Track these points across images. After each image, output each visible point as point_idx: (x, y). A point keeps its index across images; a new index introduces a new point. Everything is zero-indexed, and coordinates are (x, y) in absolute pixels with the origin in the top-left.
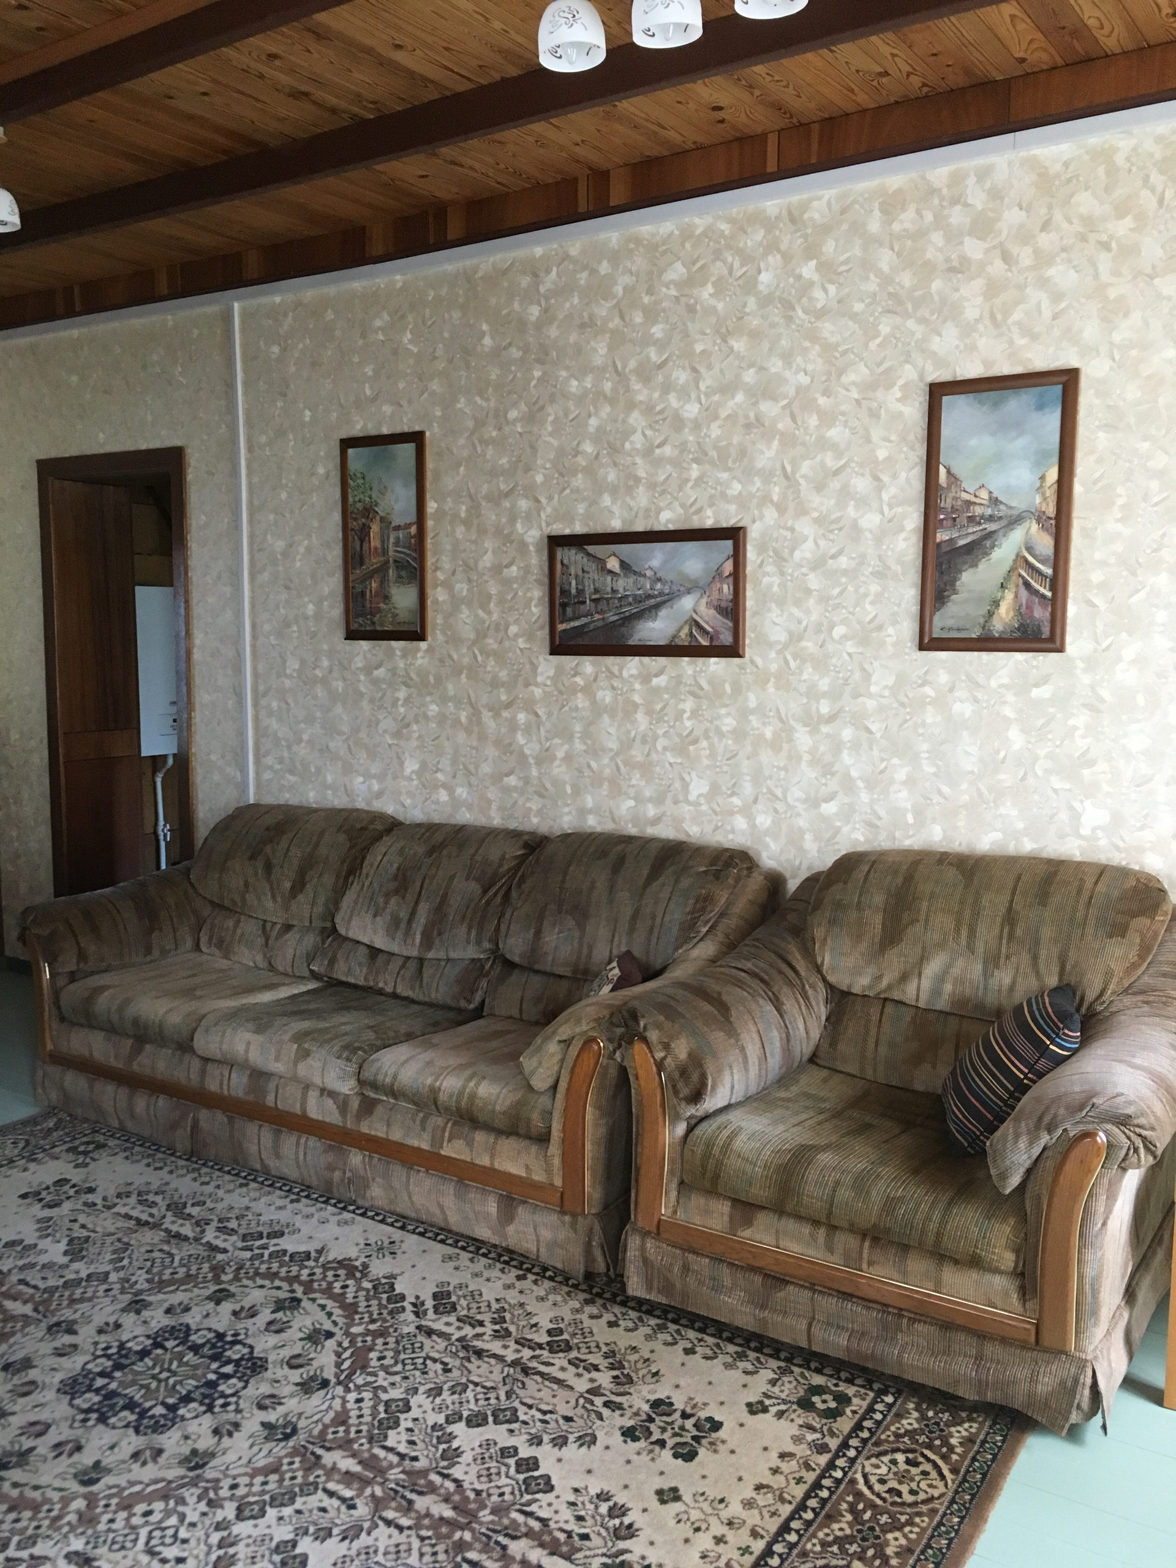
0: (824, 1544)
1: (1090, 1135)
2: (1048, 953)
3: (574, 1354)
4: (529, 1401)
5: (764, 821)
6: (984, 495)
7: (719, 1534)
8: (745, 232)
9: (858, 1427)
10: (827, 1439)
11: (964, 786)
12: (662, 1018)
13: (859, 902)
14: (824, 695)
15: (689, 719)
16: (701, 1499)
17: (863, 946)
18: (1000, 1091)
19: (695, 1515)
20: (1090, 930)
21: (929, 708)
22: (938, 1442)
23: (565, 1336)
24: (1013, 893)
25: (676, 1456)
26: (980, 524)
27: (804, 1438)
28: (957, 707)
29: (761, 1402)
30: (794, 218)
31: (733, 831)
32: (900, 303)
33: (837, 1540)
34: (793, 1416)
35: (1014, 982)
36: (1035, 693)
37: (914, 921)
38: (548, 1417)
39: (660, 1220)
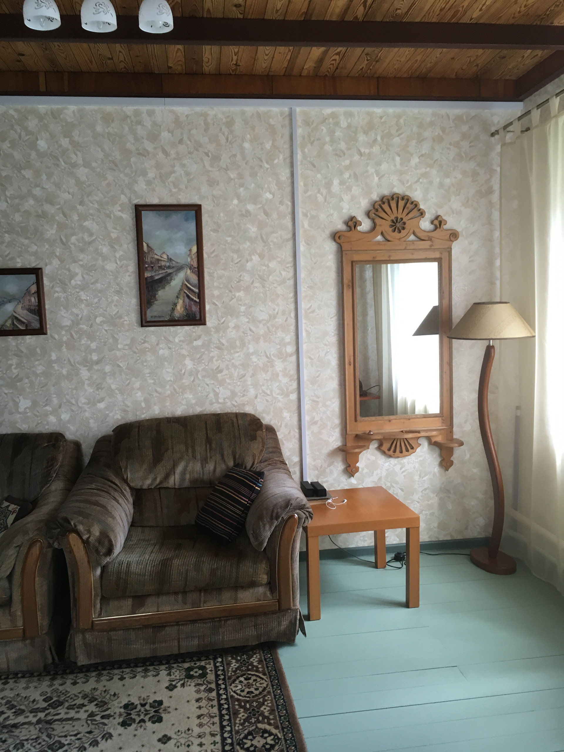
0: (242, 724)
1: (292, 516)
2: (227, 452)
3: (66, 704)
4: (64, 734)
5: (65, 416)
6: (165, 256)
7: (199, 743)
8: (27, 119)
9: (217, 676)
10: (209, 686)
11: (168, 387)
12: (81, 518)
13: (139, 445)
14: (94, 351)
15: (15, 368)
16: (180, 733)
17: (145, 466)
18: (238, 512)
19: (183, 741)
20: (243, 440)
21: (148, 353)
22: (250, 667)
23: (55, 699)
24: (207, 430)
25: (154, 722)
26: (164, 269)
27: (200, 690)
28: (161, 352)
29: (171, 685)
30: (55, 115)
31: (48, 424)
32: (116, 165)
33: (245, 721)
34: (189, 683)
35: (215, 468)
36: (195, 343)
37: (167, 450)
38: (79, 736)
39: (93, 621)
